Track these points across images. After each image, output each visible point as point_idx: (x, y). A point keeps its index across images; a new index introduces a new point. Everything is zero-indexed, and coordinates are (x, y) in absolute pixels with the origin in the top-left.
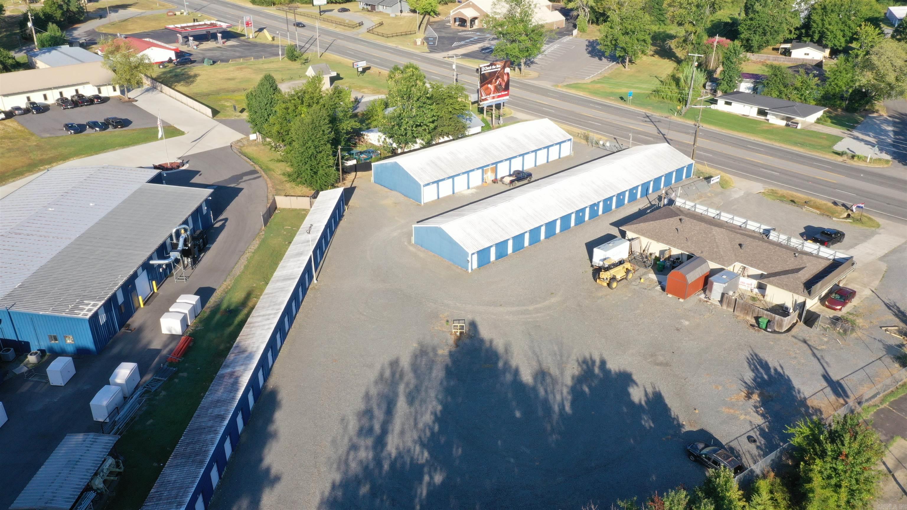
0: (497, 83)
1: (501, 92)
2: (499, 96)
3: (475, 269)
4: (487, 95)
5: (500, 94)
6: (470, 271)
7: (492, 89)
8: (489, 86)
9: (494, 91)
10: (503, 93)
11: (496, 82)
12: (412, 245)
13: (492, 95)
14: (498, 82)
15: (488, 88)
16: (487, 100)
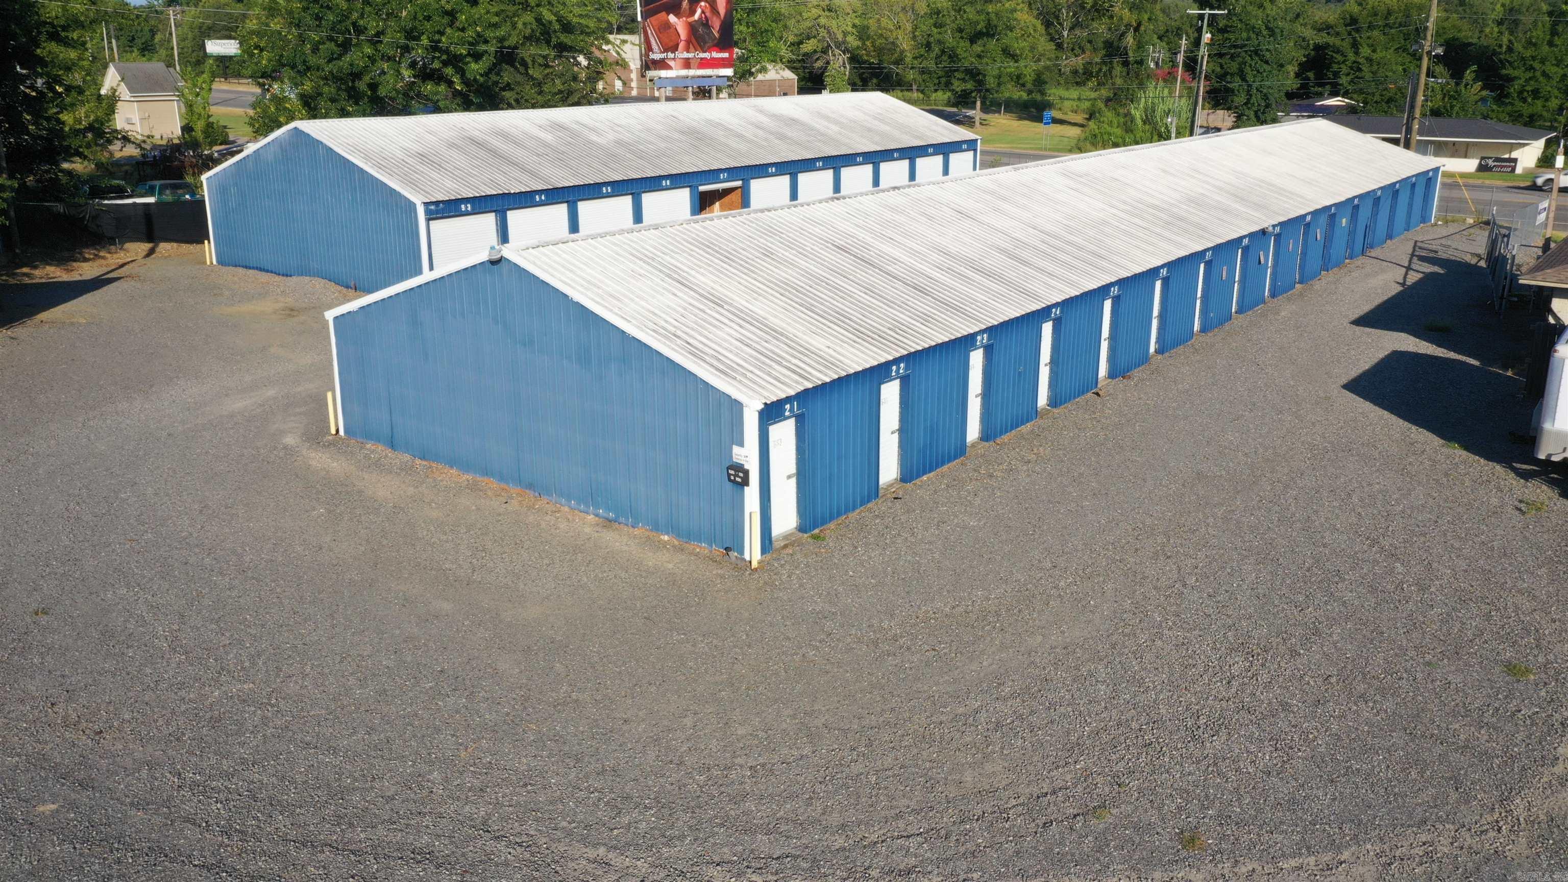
0: (697, 16)
1: (708, 50)
2: (704, 64)
3: (789, 541)
4: (666, 50)
5: (706, 55)
6: (753, 551)
7: (683, 33)
8: (672, 18)
9: (688, 42)
10: (715, 55)
11: (693, 13)
12: (335, 443)
13: (683, 54)
14: (699, 11)
15: (668, 26)
16: (669, 67)
